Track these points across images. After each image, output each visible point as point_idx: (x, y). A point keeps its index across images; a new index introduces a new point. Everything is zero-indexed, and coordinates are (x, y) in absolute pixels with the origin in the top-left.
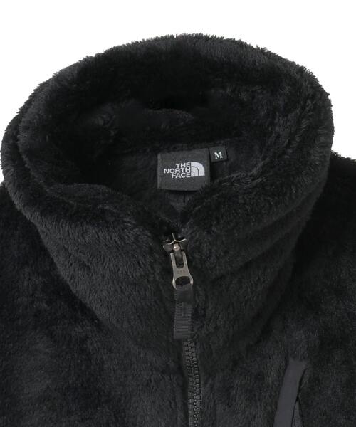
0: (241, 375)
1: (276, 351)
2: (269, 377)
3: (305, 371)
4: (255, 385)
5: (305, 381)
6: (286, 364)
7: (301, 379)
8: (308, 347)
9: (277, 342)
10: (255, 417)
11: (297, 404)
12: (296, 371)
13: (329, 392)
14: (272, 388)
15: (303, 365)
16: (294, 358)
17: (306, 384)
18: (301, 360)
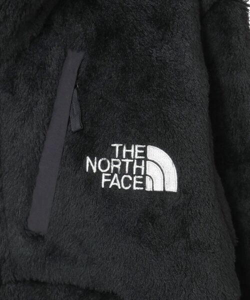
0: (24, 65)
1: (56, 43)
2: (49, 66)
3: (82, 61)
4: (37, 75)
5: (82, 69)
6: (65, 55)
7: (80, 68)
8: (86, 39)
9: (57, 35)
10: (37, 104)
11: (76, 91)
12: (75, 60)
13: (106, 78)
14: (53, 76)
15: (81, 55)
16: (72, 49)
17: (83, 72)
18: (79, 51)
